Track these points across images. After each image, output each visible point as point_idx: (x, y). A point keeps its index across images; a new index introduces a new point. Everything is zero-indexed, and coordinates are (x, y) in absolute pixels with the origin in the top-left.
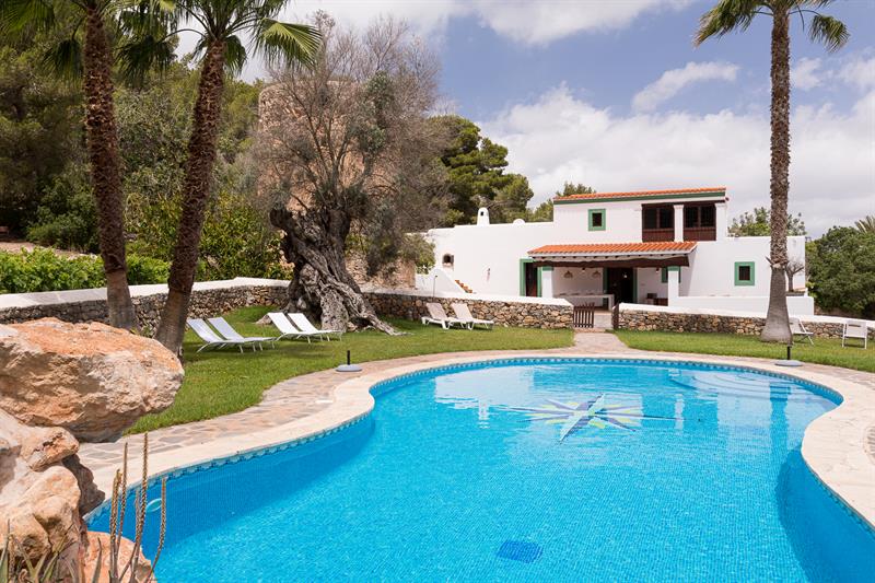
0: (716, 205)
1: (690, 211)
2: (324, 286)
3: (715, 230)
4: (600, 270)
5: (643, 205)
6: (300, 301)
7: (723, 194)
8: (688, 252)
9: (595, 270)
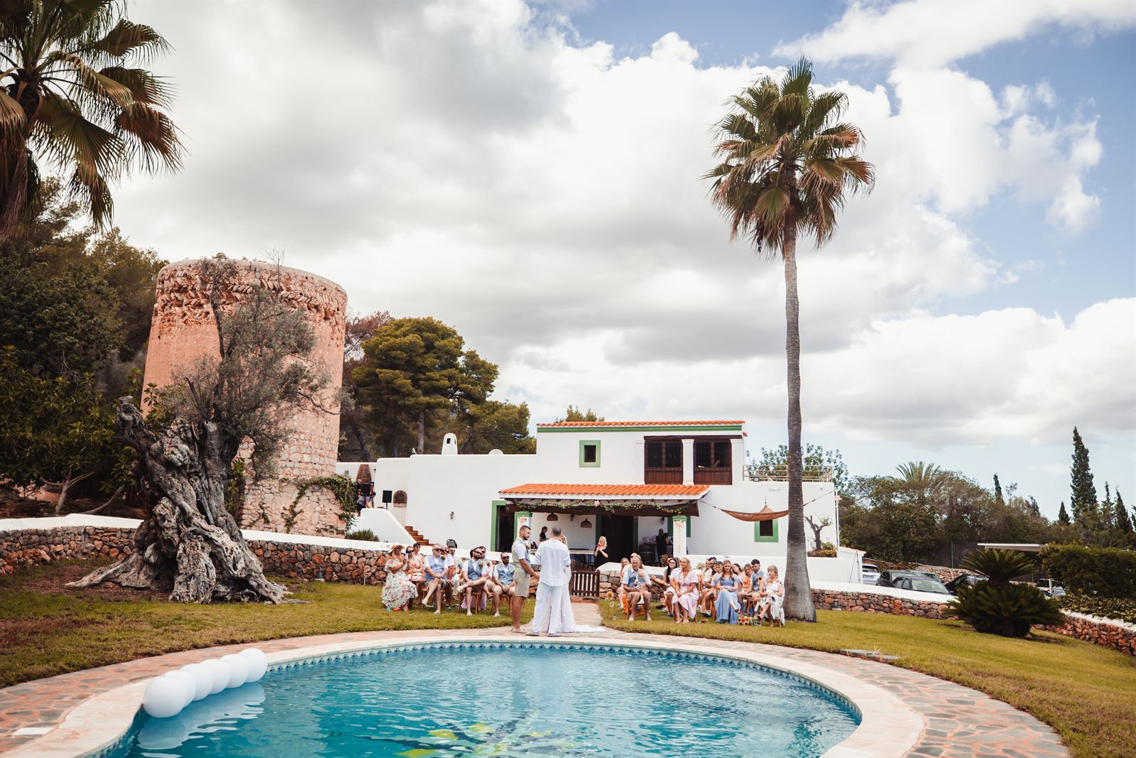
0: (732, 441)
1: (702, 446)
2: (186, 530)
3: (731, 472)
4: (592, 519)
5: (645, 437)
6: (149, 551)
7: (739, 428)
8: (697, 497)
9: (583, 518)
